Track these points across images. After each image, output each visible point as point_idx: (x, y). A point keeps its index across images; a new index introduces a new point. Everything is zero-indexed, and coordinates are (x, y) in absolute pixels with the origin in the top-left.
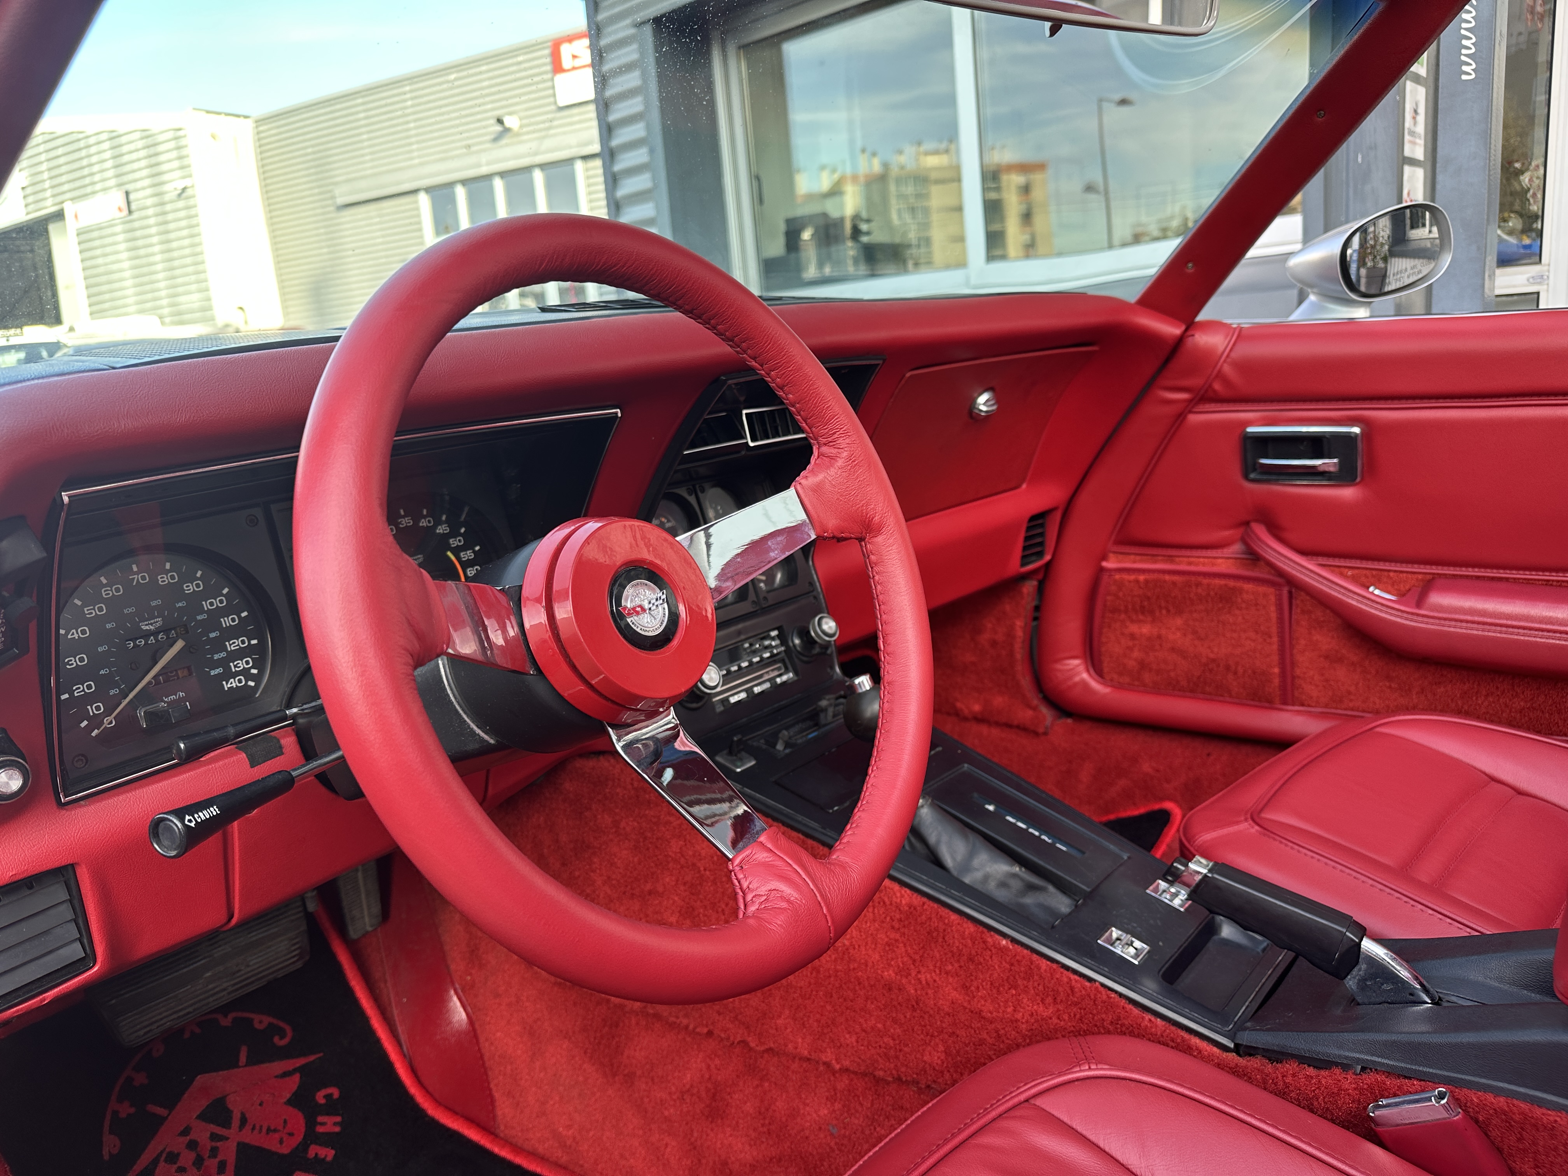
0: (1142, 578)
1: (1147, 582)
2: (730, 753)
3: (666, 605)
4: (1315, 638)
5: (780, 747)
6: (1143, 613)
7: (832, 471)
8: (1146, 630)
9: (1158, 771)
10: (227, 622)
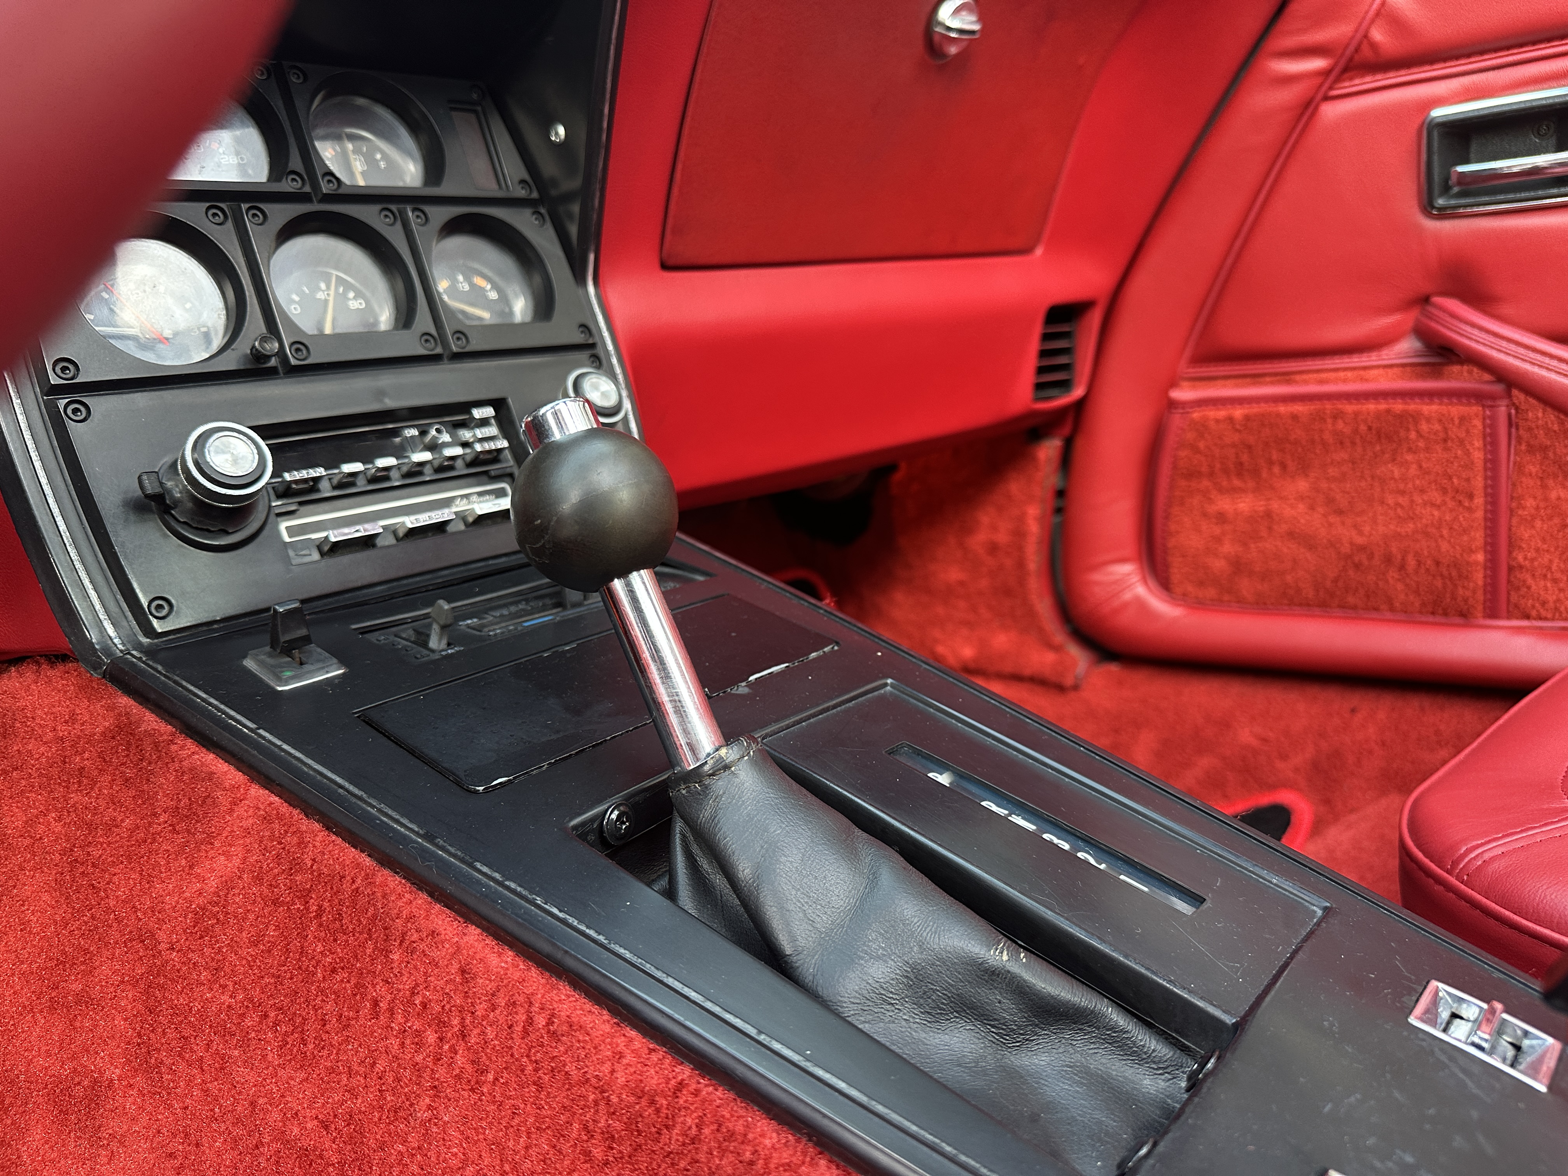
0: (1238, 413)
1: (1247, 418)
4: (1553, 495)
6: (1239, 475)
8: (1245, 504)
9: (1265, 740)
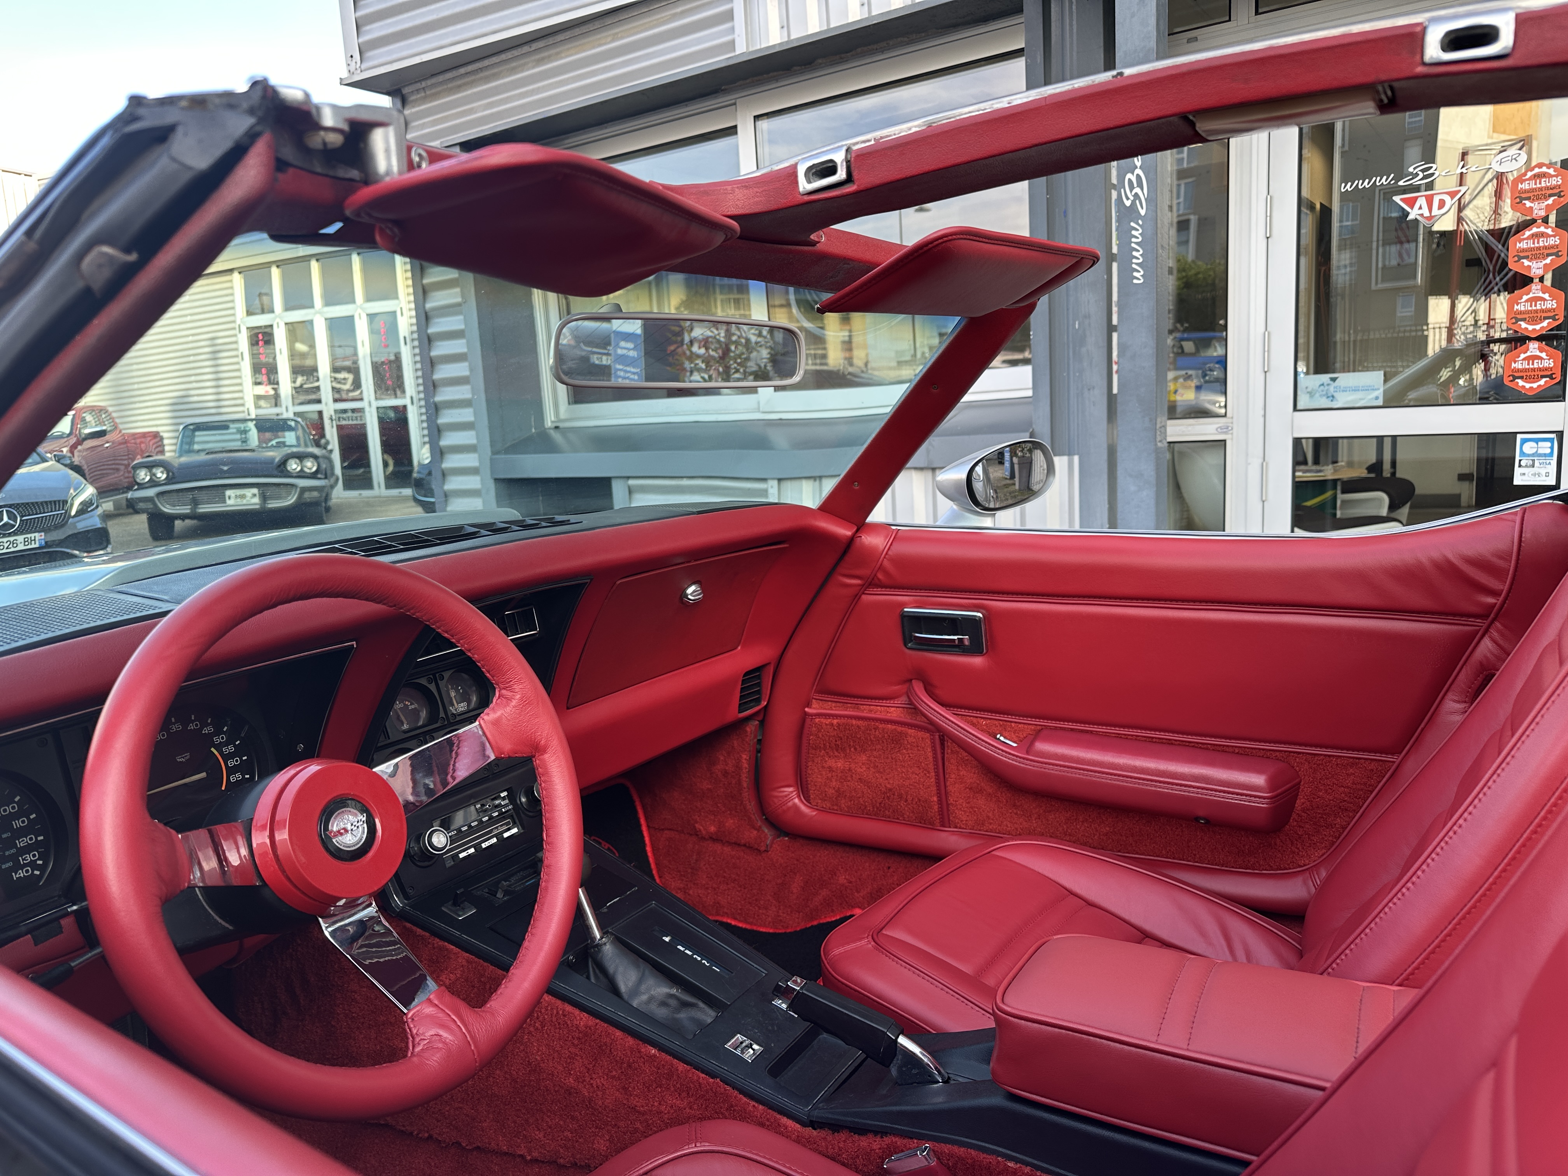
1: (839, 724)
2: (455, 904)
3: (365, 825)
4: (961, 773)
5: (500, 895)
6: (837, 750)
7: (508, 709)
8: (840, 764)
9: (851, 882)
10: (17, 824)
